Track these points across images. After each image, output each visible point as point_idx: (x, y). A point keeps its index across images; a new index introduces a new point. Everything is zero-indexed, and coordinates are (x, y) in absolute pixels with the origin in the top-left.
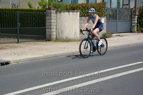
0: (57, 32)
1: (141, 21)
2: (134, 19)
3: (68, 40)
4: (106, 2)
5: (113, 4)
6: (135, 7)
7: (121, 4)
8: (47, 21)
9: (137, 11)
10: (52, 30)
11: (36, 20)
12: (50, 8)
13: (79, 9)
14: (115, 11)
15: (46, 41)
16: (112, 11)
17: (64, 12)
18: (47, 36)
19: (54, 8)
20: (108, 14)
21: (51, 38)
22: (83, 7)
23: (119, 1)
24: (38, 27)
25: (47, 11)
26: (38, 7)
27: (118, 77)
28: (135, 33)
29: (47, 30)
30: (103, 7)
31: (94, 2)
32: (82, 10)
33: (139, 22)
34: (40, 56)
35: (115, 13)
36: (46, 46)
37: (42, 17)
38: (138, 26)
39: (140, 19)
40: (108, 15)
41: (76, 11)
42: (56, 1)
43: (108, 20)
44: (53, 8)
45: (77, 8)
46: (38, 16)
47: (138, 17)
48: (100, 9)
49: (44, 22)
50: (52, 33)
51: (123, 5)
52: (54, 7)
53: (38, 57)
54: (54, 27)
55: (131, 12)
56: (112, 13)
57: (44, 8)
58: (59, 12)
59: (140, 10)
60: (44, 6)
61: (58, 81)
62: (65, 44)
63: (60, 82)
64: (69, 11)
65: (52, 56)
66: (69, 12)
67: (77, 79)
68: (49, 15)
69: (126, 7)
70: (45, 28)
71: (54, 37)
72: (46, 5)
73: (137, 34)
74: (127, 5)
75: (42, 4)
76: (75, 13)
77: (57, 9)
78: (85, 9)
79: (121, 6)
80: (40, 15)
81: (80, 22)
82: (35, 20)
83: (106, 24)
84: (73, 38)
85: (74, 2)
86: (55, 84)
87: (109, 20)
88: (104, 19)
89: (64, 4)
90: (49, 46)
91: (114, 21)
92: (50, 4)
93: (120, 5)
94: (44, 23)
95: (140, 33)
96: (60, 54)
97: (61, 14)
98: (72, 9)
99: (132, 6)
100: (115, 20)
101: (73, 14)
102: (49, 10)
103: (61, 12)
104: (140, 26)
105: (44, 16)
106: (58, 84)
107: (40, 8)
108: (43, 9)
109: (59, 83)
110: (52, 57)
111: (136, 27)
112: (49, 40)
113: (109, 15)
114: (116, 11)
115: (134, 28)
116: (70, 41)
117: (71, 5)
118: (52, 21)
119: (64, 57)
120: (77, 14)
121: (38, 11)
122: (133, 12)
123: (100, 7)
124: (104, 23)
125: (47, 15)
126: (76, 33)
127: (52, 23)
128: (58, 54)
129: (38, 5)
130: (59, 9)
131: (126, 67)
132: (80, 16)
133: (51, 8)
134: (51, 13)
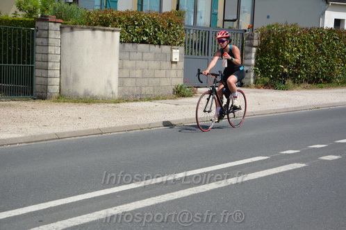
0: (62, 78)
1: (265, 60)
2: (248, 56)
3: (89, 100)
4: (184, 12)
5: (201, 17)
6: (251, 27)
7: (220, 17)
8: (38, 49)
9: (255, 37)
10: (50, 73)
11: (10, 45)
12: (45, 16)
13: (120, 24)
14: (205, 34)
15: (33, 100)
16: (199, 33)
17: (83, 28)
18: (37, 88)
19: (57, 18)
20: (189, 40)
21: (47, 91)
22: (129, 19)
23: (215, 11)
24: (15, 63)
25: (37, 24)
26: (16, 12)
27: (207, 192)
28: (251, 88)
29: (37, 73)
30: (178, 23)
31: (157, 10)
32: (127, 26)
33: (260, 62)
34: (16, 136)
35: (205, 38)
36: (33, 110)
37: (24, 38)
38: (256, 73)
39: (261, 56)
40: (189, 43)
41: (113, 29)
42: (63, 2)
43: (187, 54)
44: (53, 18)
45: (115, 20)
46: (15, 36)
47: (258, 52)
48: (170, 26)
49: (29, 51)
50: (49, 79)
51: (224, 20)
52: (56, 15)
53: (12, 139)
54: (54, 65)
55: (243, 38)
56: (198, 39)
57: (30, 16)
58: (68, 29)
59: (262, 35)
60: (30, 12)
61: (61, 198)
62: (82, 109)
63: (65, 203)
64: (95, 27)
65: (47, 138)
66: (94, 30)
67: (108, 194)
68: (43, 36)
69: (231, 26)
70: (32, 67)
71: (54, 89)
72: (36, 9)
73: (255, 92)
74: (234, 20)
75: (25, 5)
76: (109, 34)
77: (63, 22)
78: (134, 24)
79: (220, 24)
80: (20, 32)
81: (120, 55)
82: (5, 45)
83: (183, 63)
84: (102, 93)
85: (106, 7)
86: (51, 208)
87: (192, 54)
88: (178, 51)
89: (82, 11)
90: (41, 111)
91: (203, 57)
92: (45, 7)
93: (217, 20)
94: (28, 55)
95: (262, 90)
96: (68, 133)
97: (73, 35)
98: (103, 22)
99: (245, 23)
100: (205, 55)
101: (105, 36)
102: (44, 23)
103: (75, 29)
104: (263, 73)
105: (29, 36)
106: (59, 206)
107: (21, 15)
108: (27, 19)
109: (62, 205)
110: (46, 140)
111: (252, 75)
112: (43, 97)
113: (192, 42)
114: (207, 33)
115: (247, 76)
116: (94, 102)
117: (98, 14)
118: (51, 49)
119: (78, 140)
120: (113, 37)
121: (14, 22)
122: (248, 39)
123: (170, 21)
124: (177, 60)
125: (38, 33)
126: (109, 82)
127: (50, 56)
128: (64, 133)
129: (15, 8)
130: (69, 21)
131: (227, 168)
132: (121, 42)
133: (48, 16)
134: (48, 30)
